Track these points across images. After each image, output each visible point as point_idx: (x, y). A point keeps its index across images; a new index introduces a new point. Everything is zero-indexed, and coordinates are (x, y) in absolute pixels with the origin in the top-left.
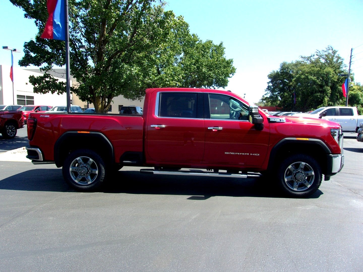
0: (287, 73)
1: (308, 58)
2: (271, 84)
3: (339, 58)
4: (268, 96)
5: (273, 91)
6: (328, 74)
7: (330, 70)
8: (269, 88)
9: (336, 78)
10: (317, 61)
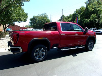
0: (35, 19)
1: (40, 15)
2: (30, 22)
3: (47, 16)
4: (30, 25)
5: (31, 23)
6: (45, 19)
7: (45, 18)
8: (30, 23)
9: (47, 21)
10: (42, 16)
